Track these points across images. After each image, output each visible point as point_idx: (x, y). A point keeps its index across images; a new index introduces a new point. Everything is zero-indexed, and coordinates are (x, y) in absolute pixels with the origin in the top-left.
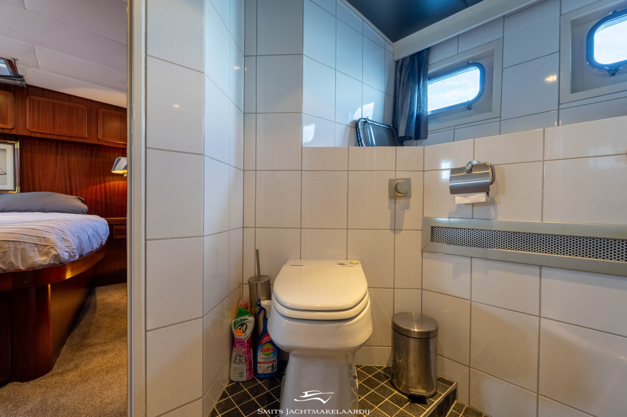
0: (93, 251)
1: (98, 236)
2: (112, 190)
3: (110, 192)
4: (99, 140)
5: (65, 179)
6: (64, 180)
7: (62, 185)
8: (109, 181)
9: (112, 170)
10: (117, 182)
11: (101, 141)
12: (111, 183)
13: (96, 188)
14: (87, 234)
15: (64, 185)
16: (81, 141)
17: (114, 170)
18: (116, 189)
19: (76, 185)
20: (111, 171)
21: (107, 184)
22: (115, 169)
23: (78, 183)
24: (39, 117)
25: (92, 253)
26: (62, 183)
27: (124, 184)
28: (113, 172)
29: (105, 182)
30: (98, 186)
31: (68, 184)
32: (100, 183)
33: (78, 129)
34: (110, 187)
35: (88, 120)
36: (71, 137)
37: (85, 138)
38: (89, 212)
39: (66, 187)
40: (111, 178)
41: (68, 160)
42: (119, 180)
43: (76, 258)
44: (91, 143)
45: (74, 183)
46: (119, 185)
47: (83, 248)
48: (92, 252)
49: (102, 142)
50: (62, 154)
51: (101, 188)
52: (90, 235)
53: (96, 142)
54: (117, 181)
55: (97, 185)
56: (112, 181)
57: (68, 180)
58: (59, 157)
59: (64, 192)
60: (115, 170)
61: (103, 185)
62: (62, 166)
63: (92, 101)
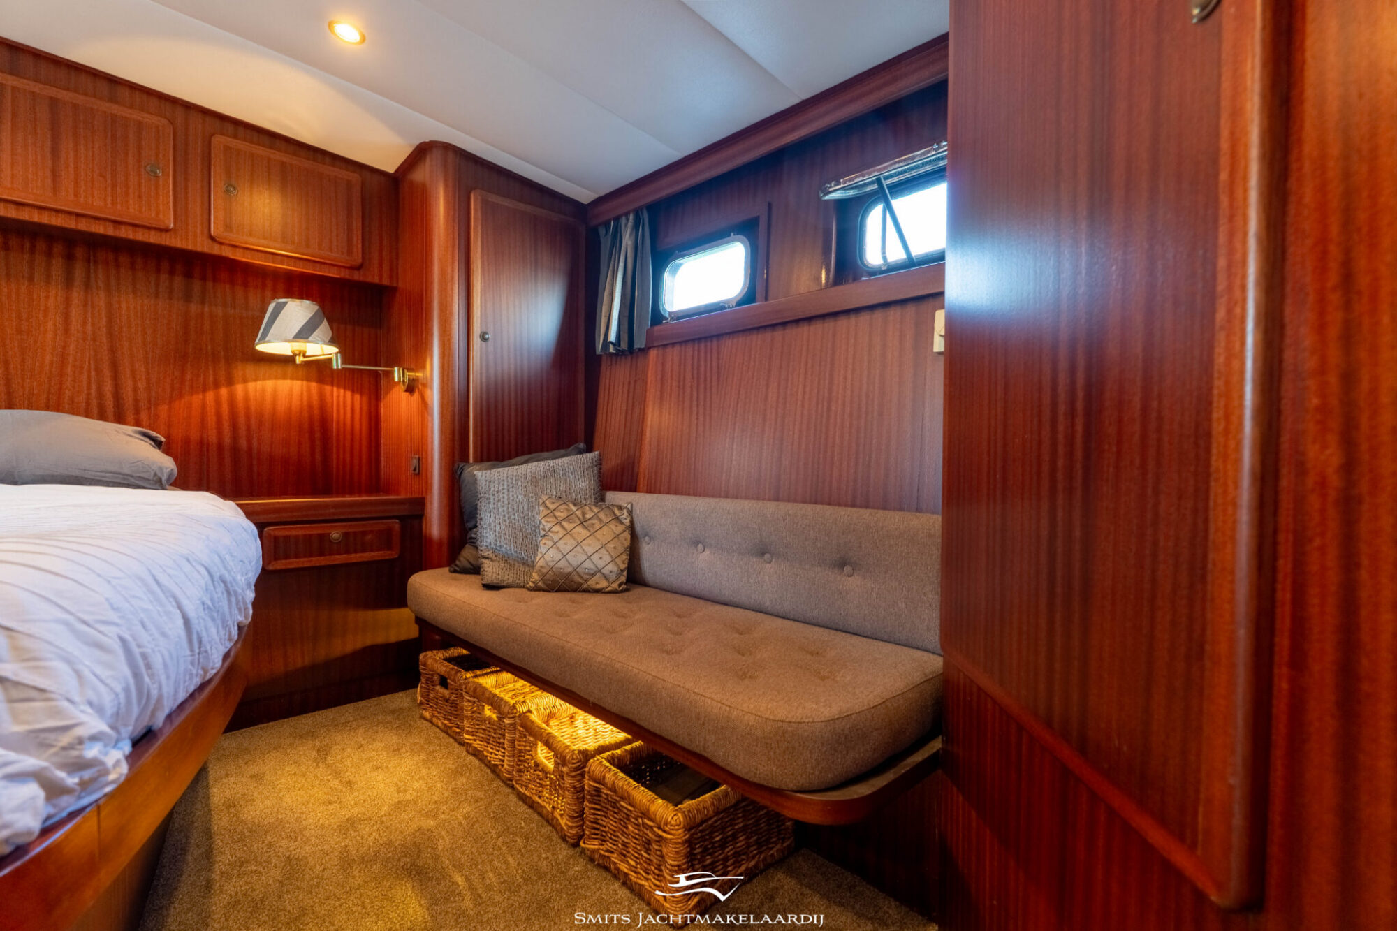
0: (210, 681)
1: (229, 601)
2: (253, 408)
3: (248, 417)
4: (212, 238)
5: (98, 371)
6: (93, 373)
7: (89, 388)
8: (245, 381)
9: (257, 341)
10: (269, 384)
11: (221, 244)
12: (251, 385)
13: (204, 399)
14: (180, 607)
15: (94, 387)
16: (153, 238)
17: (263, 339)
18: (268, 406)
19: (135, 389)
20: (254, 345)
21: (239, 389)
22: (267, 339)
23: (142, 385)
25: (207, 692)
26: (89, 383)
28: (262, 348)
29: (230, 382)
30: (210, 396)
31: (108, 387)
32: (217, 386)
33: (140, 197)
34: (247, 399)
35: (175, 171)
36: (117, 223)
37: (167, 230)
38: (184, 481)
39: (100, 395)
40: (250, 369)
41: (109, 305)
42: (276, 378)
43: (113, 782)
44: (184, 246)
45: (129, 383)
47: (153, 702)
48: (201, 687)
49: (223, 247)
50: (88, 286)
51: (218, 402)
52: (192, 614)
53: (203, 246)
54: (269, 378)
55: (204, 390)
56: (256, 380)
57: (107, 373)
59: (95, 411)
60: (269, 342)
61: (224, 392)
62: (89, 327)
63: (188, 107)
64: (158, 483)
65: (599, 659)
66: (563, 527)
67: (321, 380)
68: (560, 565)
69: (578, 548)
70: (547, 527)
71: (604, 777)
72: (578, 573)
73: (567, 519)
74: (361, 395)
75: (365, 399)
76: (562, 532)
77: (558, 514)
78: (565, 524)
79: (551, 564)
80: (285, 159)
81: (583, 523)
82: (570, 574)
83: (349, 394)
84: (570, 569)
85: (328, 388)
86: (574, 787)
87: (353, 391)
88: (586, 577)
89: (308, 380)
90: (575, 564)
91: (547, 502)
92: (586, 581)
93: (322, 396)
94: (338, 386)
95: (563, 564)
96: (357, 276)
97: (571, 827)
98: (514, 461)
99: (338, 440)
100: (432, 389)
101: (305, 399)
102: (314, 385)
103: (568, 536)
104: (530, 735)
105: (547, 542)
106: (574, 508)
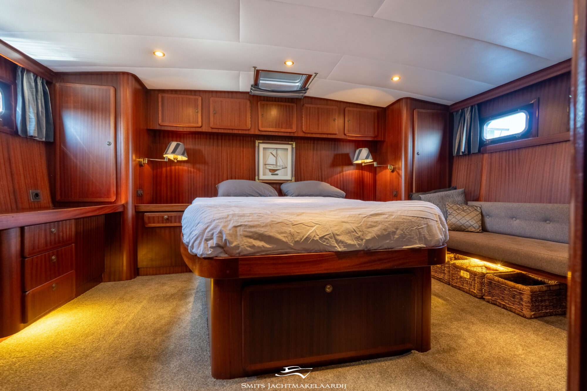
2: (347, 178)
4: (345, 134)
8: (346, 171)
9: (354, 160)
10: (351, 172)
11: (347, 136)
21: (344, 173)
22: (356, 159)
24: (310, 121)
27: (355, 173)
28: (355, 162)
29: (343, 171)
31: (320, 174)
33: (332, 127)
36: (327, 134)
37: (336, 134)
39: (319, 177)
41: (320, 153)
42: (354, 169)
44: (339, 138)
46: (352, 174)
50: (317, 150)
51: (340, 177)
53: (343, 137)
54: (351, 170)
55: (338, 174)
58: (315, 152)
59: (320, 180)
60: (358, 161)
62: (317, 159)
63: (340, 102)
64: (343, 198)
65: (492, 245)
66: (456, 212)
67: (362, 170)
68: (457, 223)
69: (463, 218)
70: (451, 212)
71: (494, 279)
72: (464, 226)
73: (458, 209)
74: (372, 173)
75: (373, 174)
76: (457, 214)
77: (454, 208)
78: (457, 211)
79: (454, 223)
80: (360, 110)
81: (464, 211)
82: (461, 226)
83: (369, 173)
84: (461, 225)
85: (364, 171)
86: (480, 282)
87: (370, 172)
88: (467, 227)
89: (359, 169)
90: (463, 223)
91: (449, 204)
92: (467, 228)
93: (362, 174)
94: (366, 171)
95: (458, 223)
96: (376, 139)
97: (479, 293)
98: (431, 192)
99: (366, 187)
100: (402, 170)
101: (359, 175)
102: (360, 171)
103: (459, 215)
104: (457, 269)
105: (452, 216)
106: (459, 206)
